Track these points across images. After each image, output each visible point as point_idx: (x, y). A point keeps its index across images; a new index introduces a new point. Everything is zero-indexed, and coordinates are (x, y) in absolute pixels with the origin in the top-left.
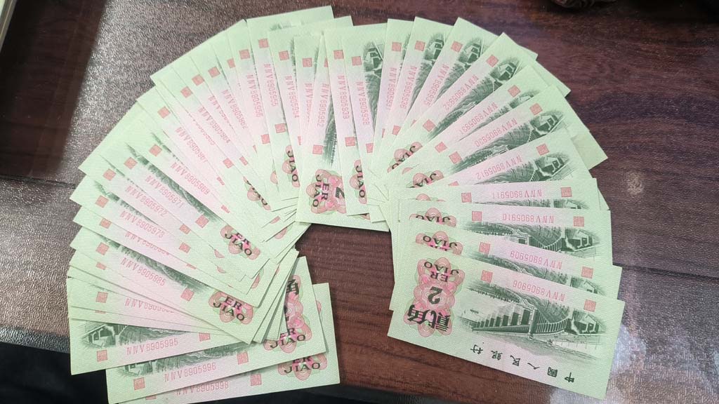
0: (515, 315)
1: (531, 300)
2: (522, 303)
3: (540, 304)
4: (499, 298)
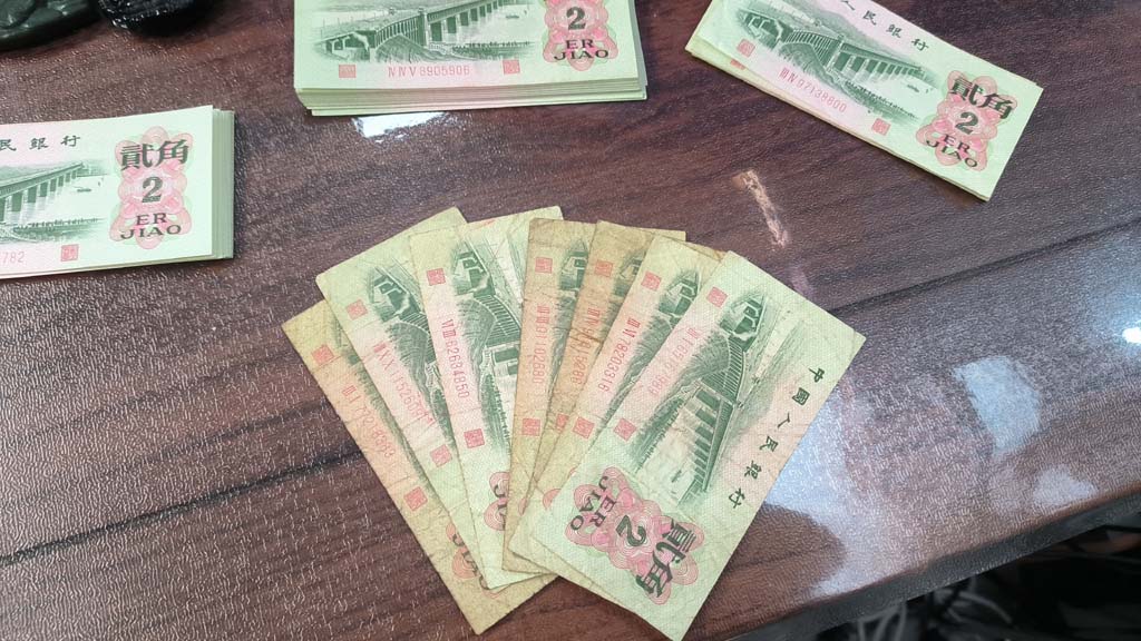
0: (452, 29)
1: (437, 55)
2: (447, 48)
3: (422, 55)
4: (483, 45)
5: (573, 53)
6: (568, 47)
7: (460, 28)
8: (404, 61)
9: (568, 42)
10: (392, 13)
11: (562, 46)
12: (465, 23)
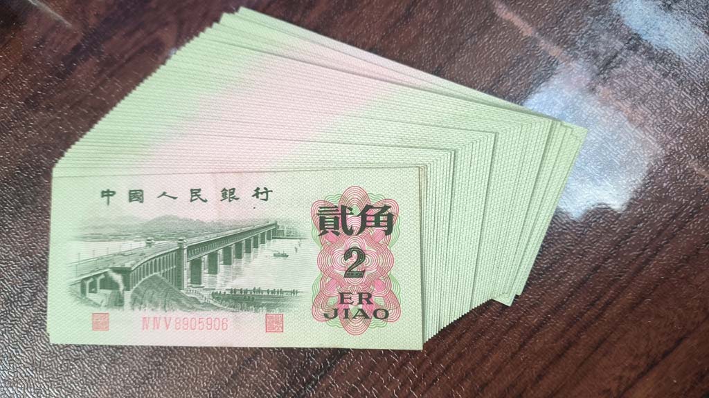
0: (213, 270)
1: (194, 304)
2: (206, 294)
3: (178, 301)
4: (246, 291)
5: (347, 311)
6: (342, 302)
7: (221, 267)
8: (159, 309)
9: (342, 295)
10: (149, 244)
11: (334, 300)
12: (227, 262)
